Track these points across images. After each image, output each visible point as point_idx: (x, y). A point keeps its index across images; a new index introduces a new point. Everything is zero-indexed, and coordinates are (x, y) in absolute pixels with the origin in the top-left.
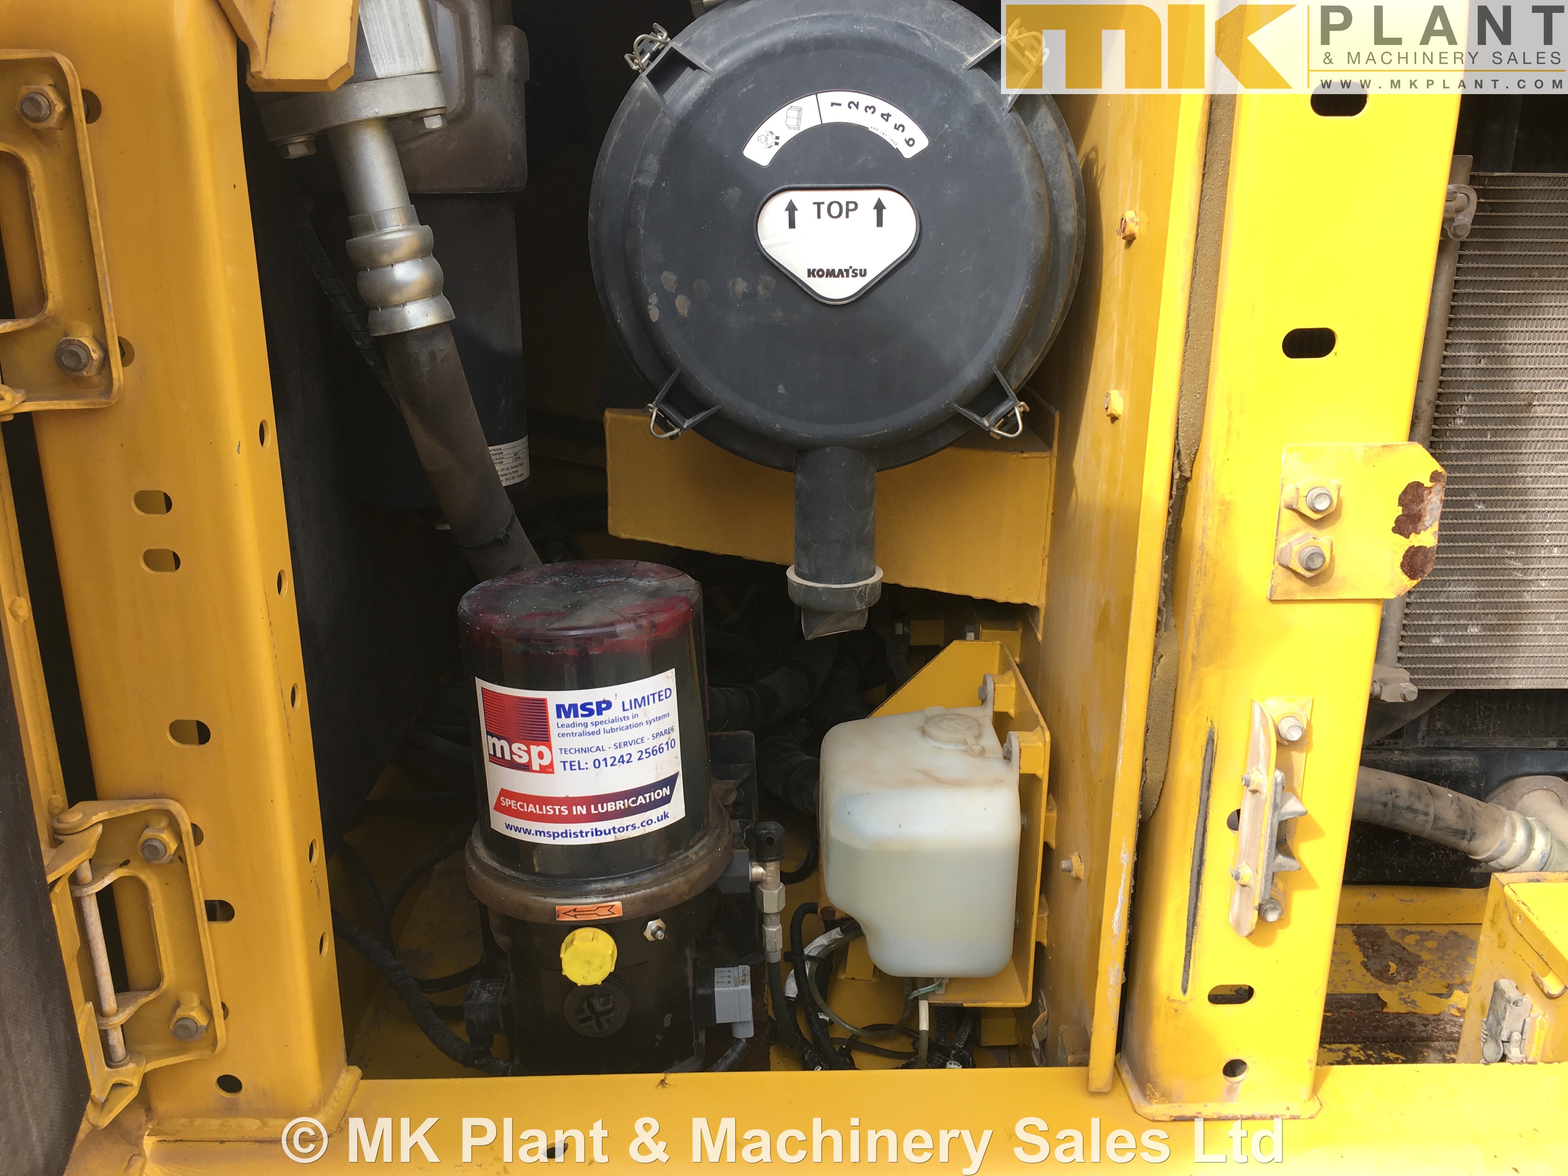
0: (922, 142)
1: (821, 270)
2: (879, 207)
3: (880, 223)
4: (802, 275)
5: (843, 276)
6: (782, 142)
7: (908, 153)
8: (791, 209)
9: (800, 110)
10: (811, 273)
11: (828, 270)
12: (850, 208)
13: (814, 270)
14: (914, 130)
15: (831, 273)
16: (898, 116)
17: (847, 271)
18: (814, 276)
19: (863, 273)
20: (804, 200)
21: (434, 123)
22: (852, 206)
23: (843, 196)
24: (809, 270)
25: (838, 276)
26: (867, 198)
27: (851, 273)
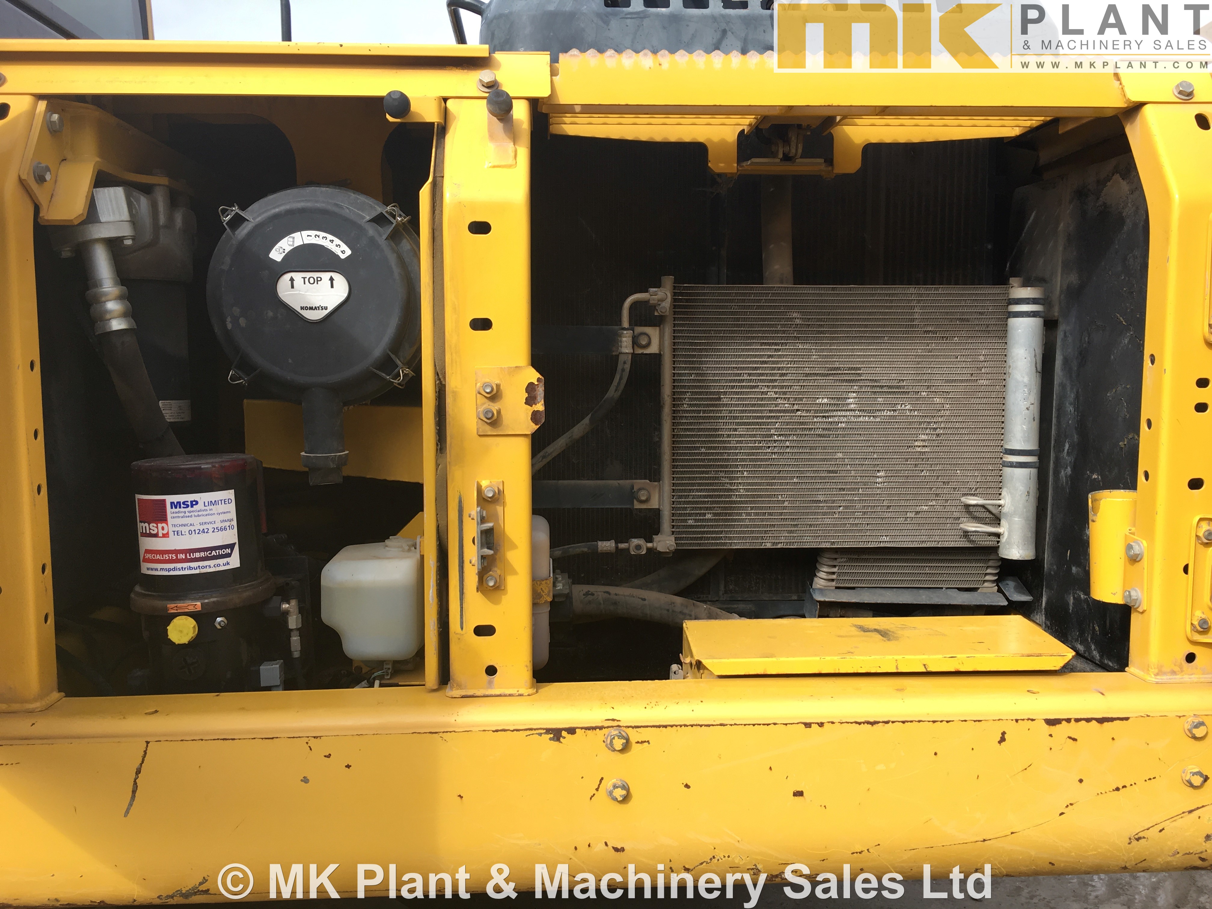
0: (348, 252)
1: (306, 307)
2: (332, 279)
3: (332, 286)
4: (299, 310)
5: (317, 310)
6: (286, 252)
7: (343, 256)
8: (292, 280)
9: (294, 238)
10: (302, 308)
11: (310, 307)
12: (318, 280)
13: (303, 307)
14: (344, 247)
15: (311, 308)
16: (337, 241)
17: (318, 307)
18: (304, 310)
19: (326, 308)
20: (298, 277)
21: (128, 242)
22: (319, 279)
23: (315, 275)
24: (301, 307)
25: (314, 310)
26: (326, 276)
27: (320, 308)
